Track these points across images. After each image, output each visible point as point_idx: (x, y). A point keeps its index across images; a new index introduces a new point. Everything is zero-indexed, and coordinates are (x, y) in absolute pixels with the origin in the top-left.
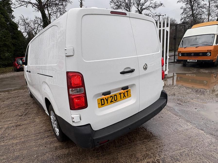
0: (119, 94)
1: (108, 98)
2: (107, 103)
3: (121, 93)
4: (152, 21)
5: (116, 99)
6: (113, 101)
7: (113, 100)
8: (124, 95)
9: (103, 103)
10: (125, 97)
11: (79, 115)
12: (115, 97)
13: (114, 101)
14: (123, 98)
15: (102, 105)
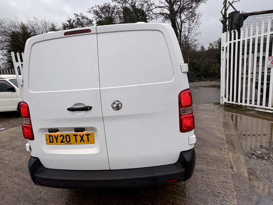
0: (74, 135)
1: (58, 136)
2: (57, 142)
3: (77, 135)
4: (156, 29)
5: (68, 140)
6: (64, 142)
7: (64, 140)
8: (82, 139)
9: (51, 141)
10: (84, 141)
11: (29, 145)
12: (68, 137)
13: (66, 142)
14: (81, 141)
15: (50, 142)
